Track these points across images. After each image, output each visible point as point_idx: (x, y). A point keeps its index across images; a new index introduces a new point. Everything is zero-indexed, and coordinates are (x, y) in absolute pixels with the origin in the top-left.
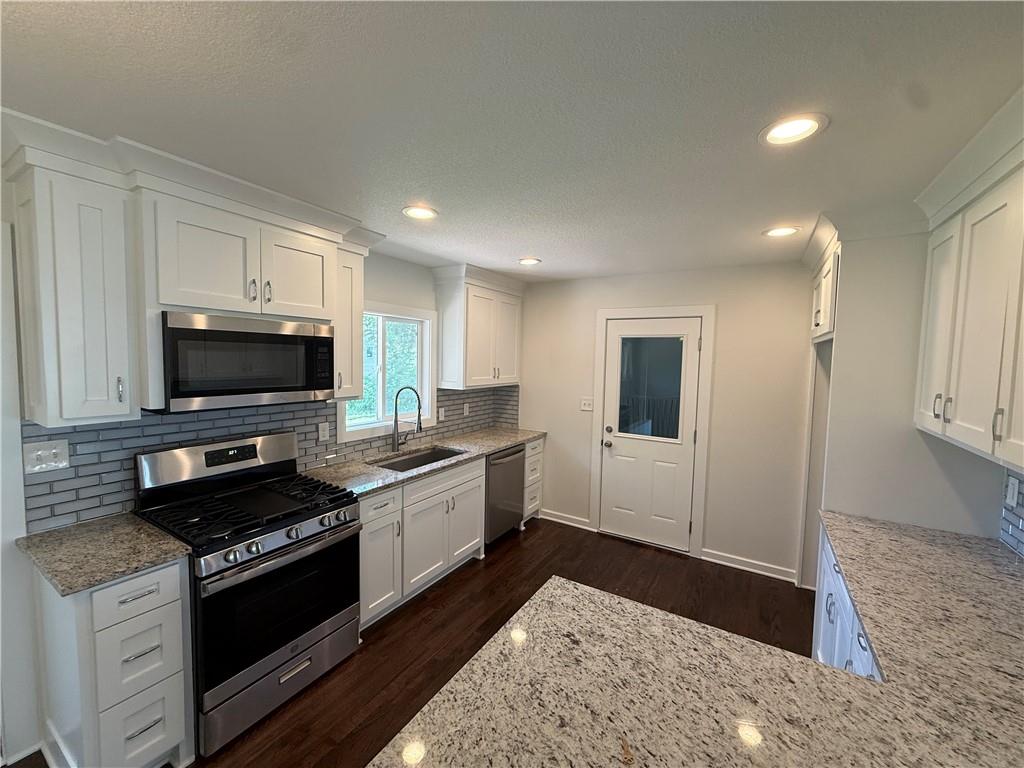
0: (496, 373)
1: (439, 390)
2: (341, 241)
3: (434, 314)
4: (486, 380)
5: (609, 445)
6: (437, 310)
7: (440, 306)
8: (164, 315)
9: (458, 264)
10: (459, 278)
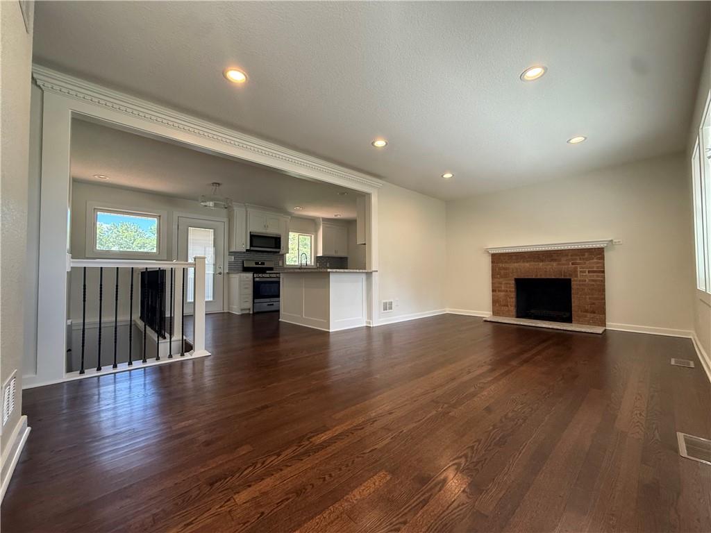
0: (336, 252)
1: (316, 257)
4: (333, 254)
6: (316, 232)
8: (250, 233)
10: (320, 222)
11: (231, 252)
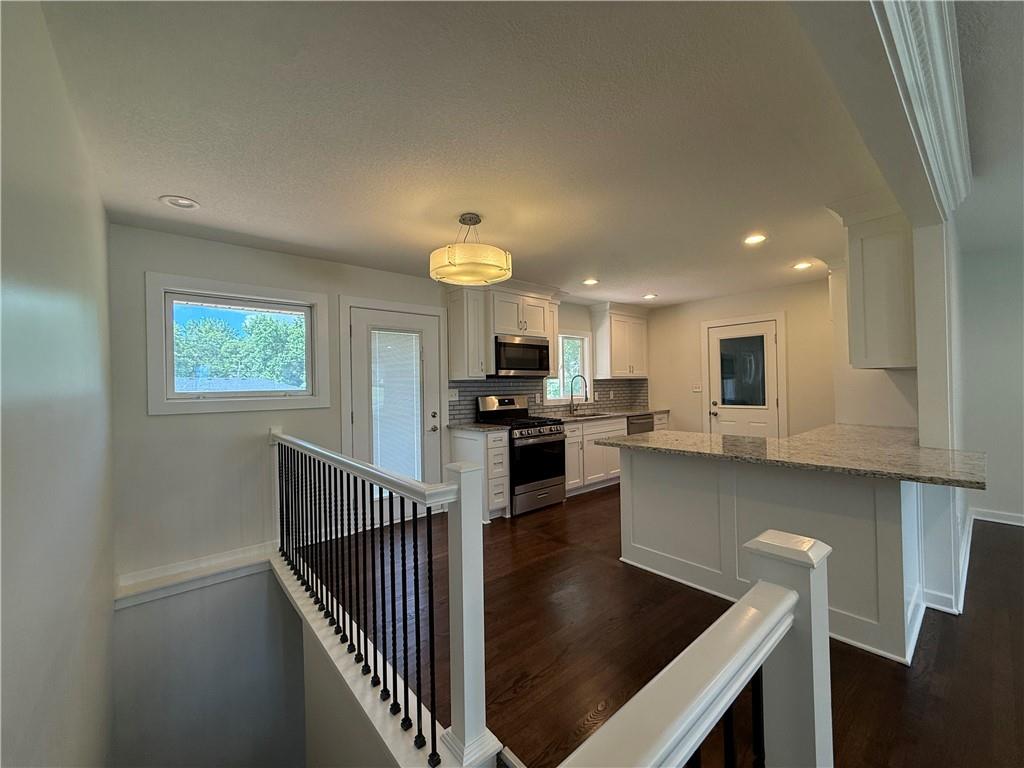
0: (631, 369)
1: (594, 380)
2: (549, 298)
3: (590, 334)
4: (624, 374)
5: (716, 415)
6: (592, 330)
7: (593, 330)
8: (496, 338)
9: (605, 302)
10: (605, 311)
11: (454, 382)
